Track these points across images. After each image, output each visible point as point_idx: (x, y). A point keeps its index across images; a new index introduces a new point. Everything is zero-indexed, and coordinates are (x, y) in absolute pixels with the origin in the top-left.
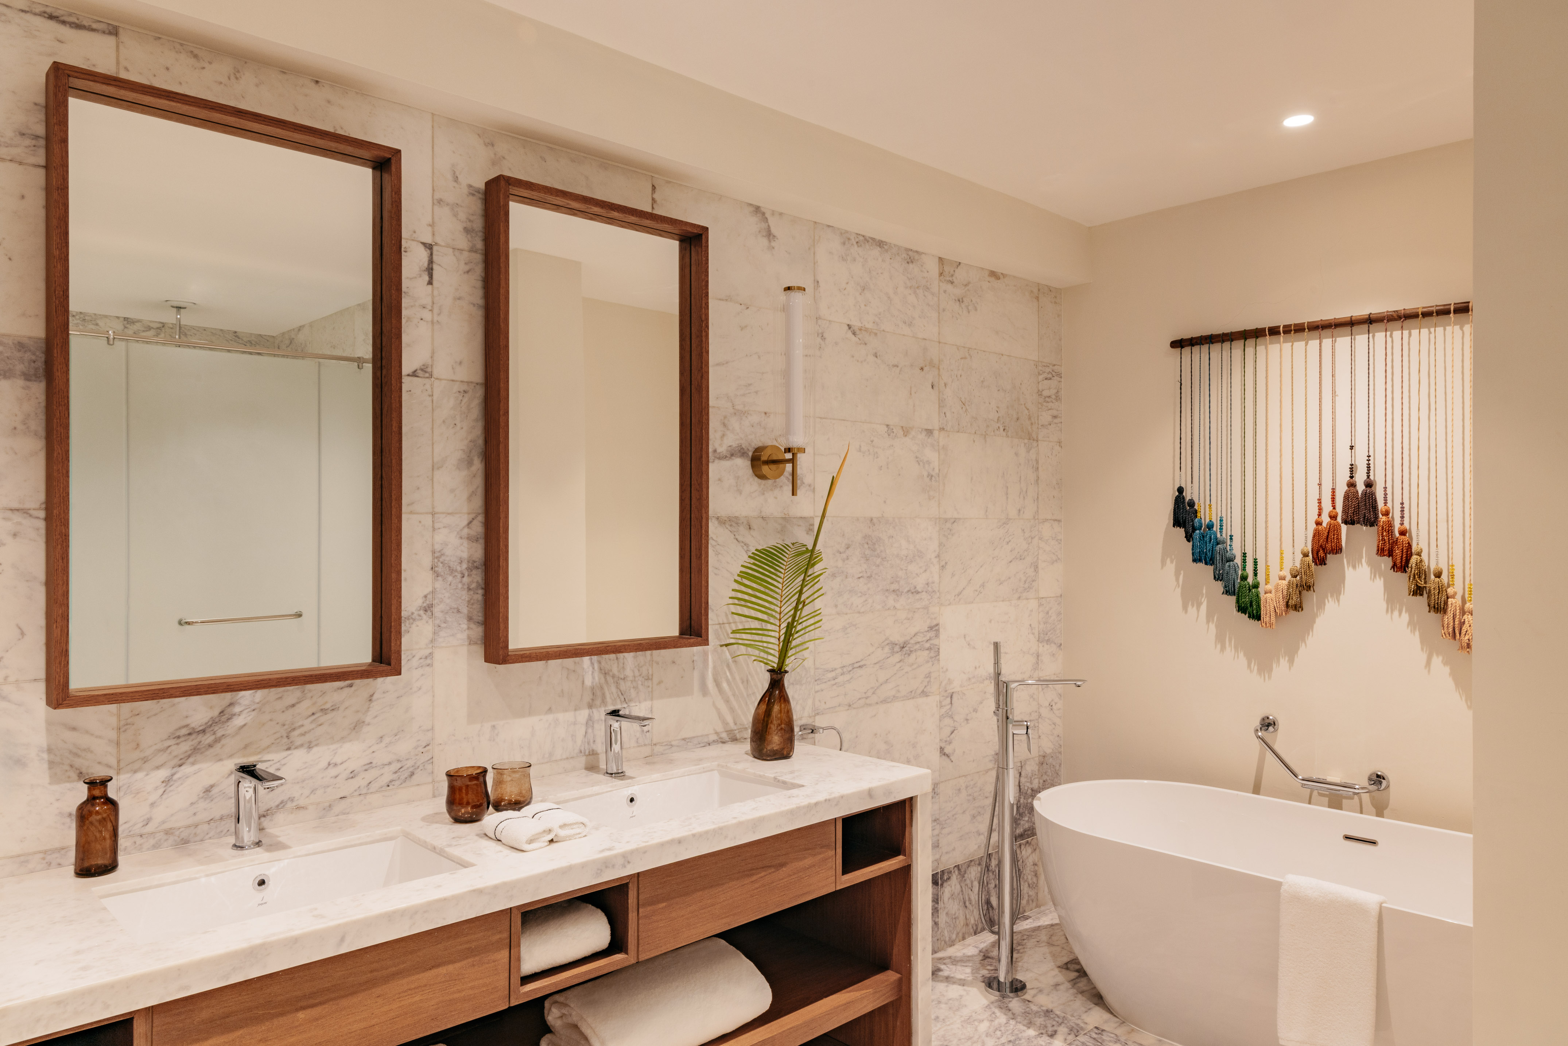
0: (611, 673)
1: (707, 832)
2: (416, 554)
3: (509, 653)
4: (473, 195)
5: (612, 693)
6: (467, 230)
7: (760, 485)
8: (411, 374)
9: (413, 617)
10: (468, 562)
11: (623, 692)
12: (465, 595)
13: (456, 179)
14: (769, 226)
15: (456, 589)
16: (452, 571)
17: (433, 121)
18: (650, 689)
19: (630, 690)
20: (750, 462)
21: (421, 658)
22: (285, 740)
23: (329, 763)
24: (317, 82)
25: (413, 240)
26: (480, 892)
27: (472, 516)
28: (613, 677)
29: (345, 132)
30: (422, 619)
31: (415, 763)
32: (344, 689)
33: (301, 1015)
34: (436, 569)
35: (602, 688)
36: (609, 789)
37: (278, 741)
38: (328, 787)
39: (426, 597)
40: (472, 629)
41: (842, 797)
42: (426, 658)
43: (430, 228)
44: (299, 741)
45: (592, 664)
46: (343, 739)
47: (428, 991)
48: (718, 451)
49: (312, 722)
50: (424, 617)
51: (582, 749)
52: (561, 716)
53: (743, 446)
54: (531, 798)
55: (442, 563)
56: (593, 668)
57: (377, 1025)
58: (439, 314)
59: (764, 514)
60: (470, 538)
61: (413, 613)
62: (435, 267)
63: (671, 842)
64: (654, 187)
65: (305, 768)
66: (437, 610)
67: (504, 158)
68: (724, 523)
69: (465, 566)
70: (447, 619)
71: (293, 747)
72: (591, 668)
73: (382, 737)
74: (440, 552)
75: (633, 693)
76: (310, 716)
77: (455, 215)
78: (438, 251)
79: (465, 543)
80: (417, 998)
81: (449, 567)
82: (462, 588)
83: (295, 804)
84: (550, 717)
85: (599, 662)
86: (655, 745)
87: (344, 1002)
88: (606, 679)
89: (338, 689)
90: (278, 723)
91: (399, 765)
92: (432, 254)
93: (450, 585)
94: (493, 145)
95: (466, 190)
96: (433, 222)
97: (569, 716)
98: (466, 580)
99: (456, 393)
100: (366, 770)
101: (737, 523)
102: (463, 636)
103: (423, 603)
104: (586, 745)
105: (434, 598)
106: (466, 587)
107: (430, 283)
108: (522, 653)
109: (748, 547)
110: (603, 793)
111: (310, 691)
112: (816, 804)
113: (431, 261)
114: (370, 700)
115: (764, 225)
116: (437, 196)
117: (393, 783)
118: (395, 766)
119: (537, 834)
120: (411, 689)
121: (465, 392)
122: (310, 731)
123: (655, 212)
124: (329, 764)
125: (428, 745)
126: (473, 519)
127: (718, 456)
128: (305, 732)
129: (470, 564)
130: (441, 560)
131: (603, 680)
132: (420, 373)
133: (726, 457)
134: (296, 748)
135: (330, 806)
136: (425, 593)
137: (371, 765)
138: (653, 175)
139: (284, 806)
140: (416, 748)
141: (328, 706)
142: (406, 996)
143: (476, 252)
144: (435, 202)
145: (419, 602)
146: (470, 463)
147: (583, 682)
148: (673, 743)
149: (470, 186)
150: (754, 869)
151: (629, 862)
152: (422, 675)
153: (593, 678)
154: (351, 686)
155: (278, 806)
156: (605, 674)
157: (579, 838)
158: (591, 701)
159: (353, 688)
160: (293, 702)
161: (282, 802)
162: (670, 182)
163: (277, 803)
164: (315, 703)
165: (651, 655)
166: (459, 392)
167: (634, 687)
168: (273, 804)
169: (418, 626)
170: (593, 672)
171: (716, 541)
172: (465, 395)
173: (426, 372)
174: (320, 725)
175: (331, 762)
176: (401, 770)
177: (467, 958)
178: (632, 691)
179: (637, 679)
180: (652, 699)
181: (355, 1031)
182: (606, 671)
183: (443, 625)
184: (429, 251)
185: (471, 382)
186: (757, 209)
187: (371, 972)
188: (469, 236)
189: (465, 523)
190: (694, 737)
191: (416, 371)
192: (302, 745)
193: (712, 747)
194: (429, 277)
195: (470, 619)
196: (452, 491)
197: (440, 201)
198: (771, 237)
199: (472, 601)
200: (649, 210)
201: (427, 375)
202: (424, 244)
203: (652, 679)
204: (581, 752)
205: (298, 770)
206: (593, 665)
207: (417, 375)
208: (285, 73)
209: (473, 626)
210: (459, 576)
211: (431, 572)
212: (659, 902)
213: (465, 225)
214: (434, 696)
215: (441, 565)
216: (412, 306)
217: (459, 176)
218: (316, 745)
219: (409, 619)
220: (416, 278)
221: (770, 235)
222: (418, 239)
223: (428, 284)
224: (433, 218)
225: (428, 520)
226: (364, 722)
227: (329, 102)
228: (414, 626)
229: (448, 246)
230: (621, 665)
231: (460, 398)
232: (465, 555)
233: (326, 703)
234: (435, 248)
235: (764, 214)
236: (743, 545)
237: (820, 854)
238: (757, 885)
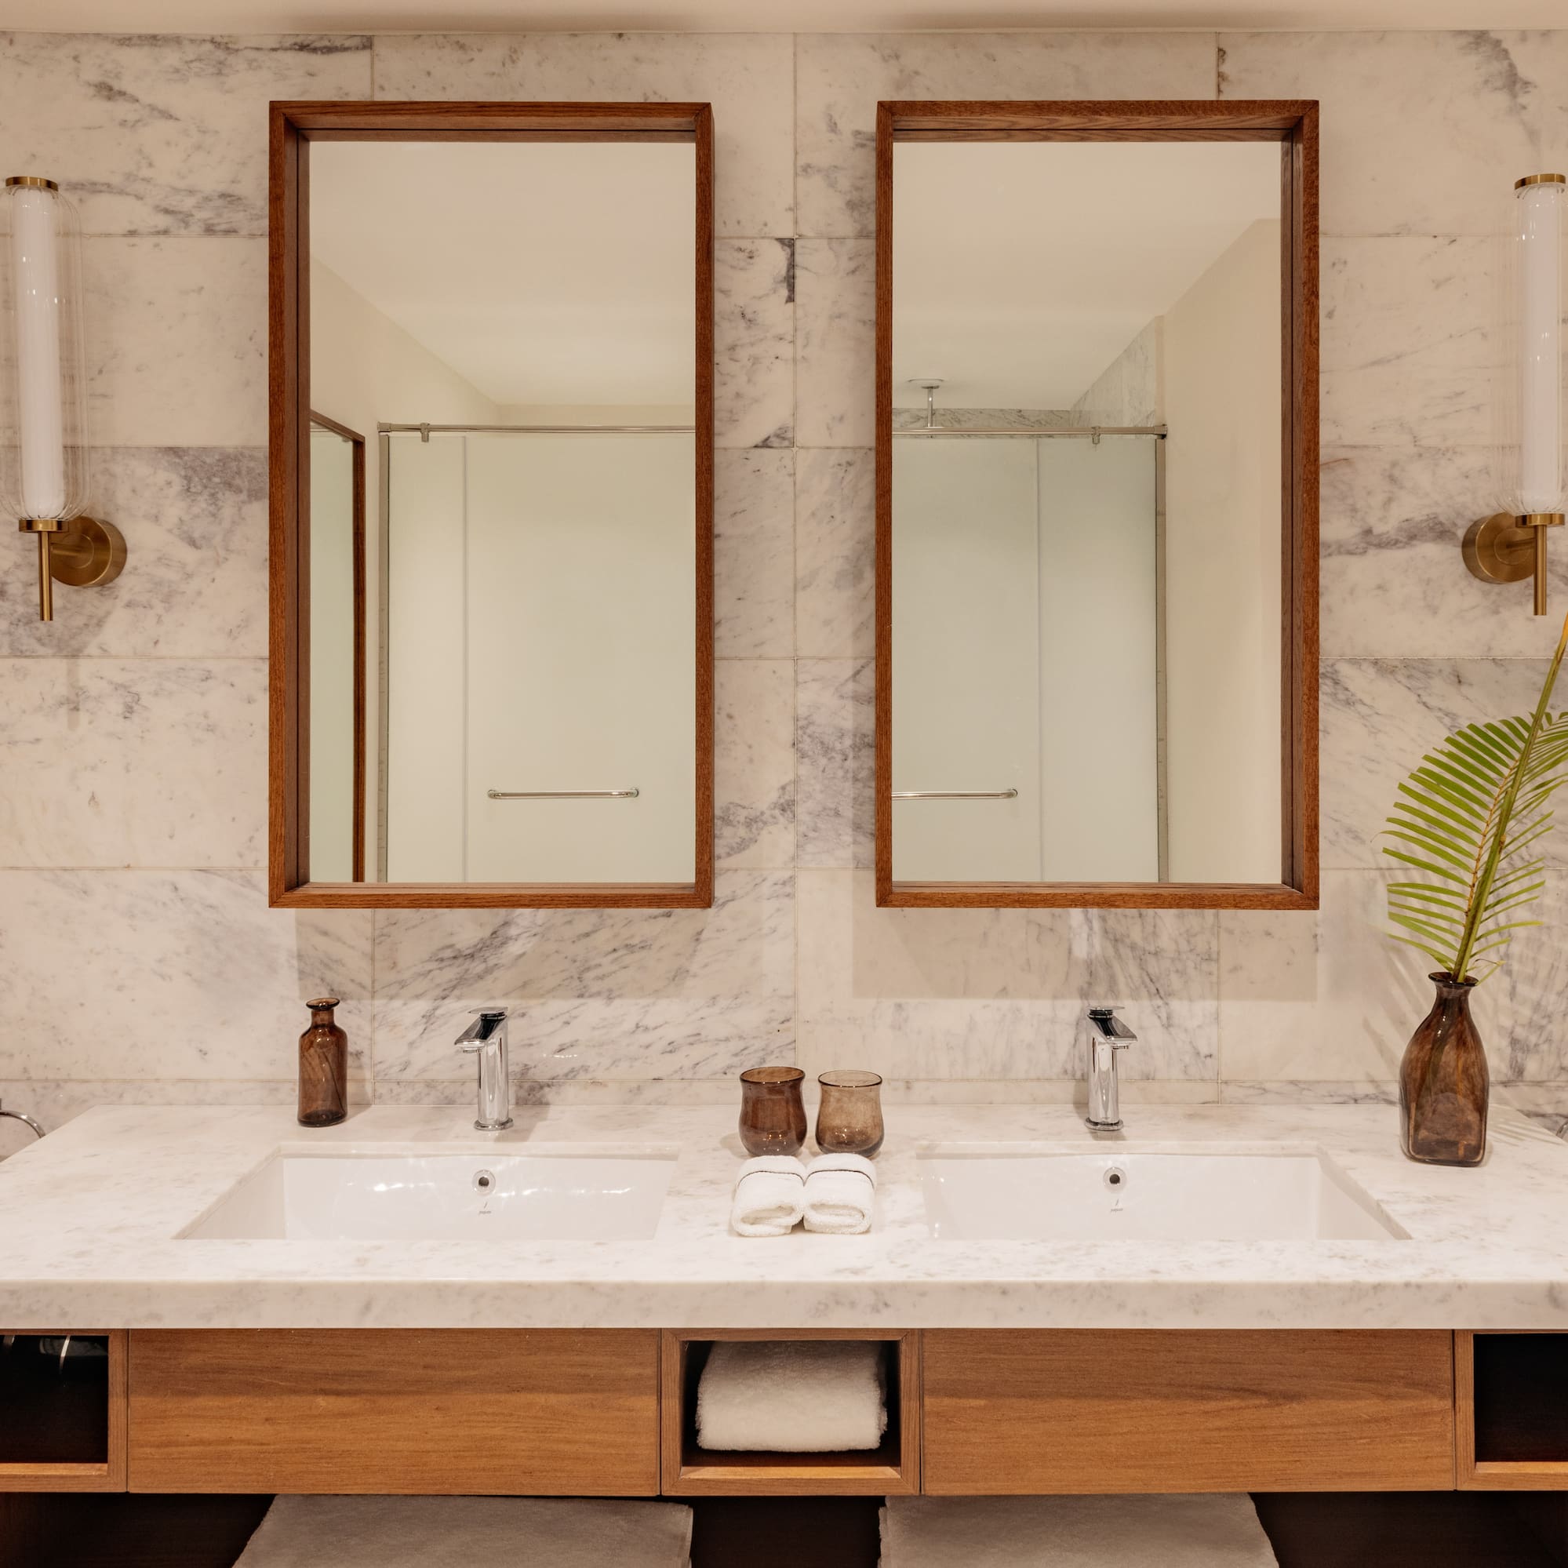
0: (1128, 941)
1: (1071, 1287)
2: (768, 721)
3: (895, 890)
4: (863, 146)
5: (1130, 976)
6: (851, 205)
7: (1486, 594)
8: (760, 444)
9: (764, 818)
10: (855, 736)
11: (1153, 977)
12: (849, 789)
13: (833, 127)
14: (1512, 66)
15: (834, 778)
16: (827, 750)
17: (795, 45)
18: (1214, 979)
19: (1168, 975)
20: (1459, 550)
21: (775, 884)
22: (576, 983)
23: (637, 1024)
24: (620, 35)
25: (763, 238)
26: (591, 1288)
27: (862, 662)
28: (1133, 947)
29: (660, 97)
30: (776, 823)
31: (767, 1045)
32: (658, 919)
33: (322, 1401)
34: (800, 745)
35: (1108, 965)
36: (1064, 1151)
37: (566, 983)
38: (636, 1059)
39: (783, 788)
40: (860, 843)
41: (1460, 1287)
42: (784, 883)
43: (790, 215)
44: (594, 988)
45: (1089, 921)
46: (657, 993)
47: (517, 1425)
48: (1376, 531)
49: (612, 962)
50: (781, 819)
51: (1069, 1068)
52: (1025, 1005)
53: (1442, 519)
54: (881, 1139)
55: (809, 736)
56: (1091, 929)
57: (434, 1452)
58: (805, 346)
59: (1497, 653)
60: (856, 698)
61: (762, 813)
62: (798, 272)
63: (985, 1288)
64: (1221, 53)
65: (603, 1027)
66: (801, 810)
67: (917, 73)
68: (1392, 672)
69: (848, 742)
70: (819, 825)
71: (587, 994)
72: (1086, 928)
73: (714, 998)
74: (806, 719)
75: (1176, 982)
76: (610, 953)
77: (832, 185)
78: (803, 247)
79: (850, 705)
80: (497, 1431)
81: (822, 743)
82: (843, 777)
83: (589, 1076)
84: (1005, 1004)
85: (1103, 919)
86: (1226, 1083)
87: (383, 1402)
88: (1117, 951)
89: (650, 917)
90: (566, 958)
91: (741, 1045)
92: (793, 254)
93: (823, 771)
94: (897, 57)
95: (849, 141)
96: (796, 204)
97: (1043, 1007)
98: (850, 764)
99: (834, 466)
100: (692, 1044)
101: (1426, 673)
102: (846, 853)
103: (780, 797)
104: (1077, 1061)
105: (796, 791)
106: (850, 775)
107: (791, 299)
108: (916, 891)
109: (1453, 720)
110: (1054, 1155)
111: (610, 917)
112: (1378, 1288)
113: (792, 265)
114: (697, 940)
115: (1499, 66)
116: (802, 161)
117: (733, 1070)
118: (739, 1045)
119: (764, 1210)
120: (760, 930)
121: (849, 464)
122: (610, 974)
123: (1223, 98)
124: (637, 1027)
125: (788, 1020)
126: (863, 667)
127: (1376, 542)
128: (604, 975)
129: (857, 740)
130: (809, 731)
131: (1110, 952)
132: (775, 442)
133: (1397, 542)
134: (591, 996)
135: (639, 1088)
136: (783, 783)
137: (697, 1038)
138: (1218, 30)
139: (575, 1076)
140: (768, 1022)
141: (635, 941)
142: (479, 1422)
143: (867, 237)
144: (799, 170)
145: (773, 796)
146: (858, 577)
147: (1070, 951)
148: (1267, 1086)
149: (857, 133)
150: (1209, 1388)
151: (886, 1305)
152: (778, 910)
153: (1091, 946)
154: (669, 915)
155: (566, 1075)
156: (1116, 940)
157: (851, 1234)
158: (1085, 986)
159: (672, 919)
160: (588, 928)
161: (572, 1070)
162: (1259, 34)
163: (566, 1070)
164: (616, 936)
165: (1217, 916)
166: (839, 465)
167: (1177, 971)
168: (561, 1071)
169: (770, 833)
170: (1089, 936)
171: (1371, 707)
172: (849, 469)
173: (784, 439)
174: (625, 968)
175: (640, 1024)
176: (746, 1052)
177: (581, 1391)
178: (1174, 977)
179: (1184, 957)
180: (1218, 998)
181: (401, 1451)
182: (1118, 937)
183: (812, 834)
184: (788, 250)
185: (861, 448)
186: (1480, 38)
187: (425, 1367)
188: (856, 214)
189: (850, 672)
190: (1318, 1082)
191: (767, 439)
192: (599, 994)
193: (1362, 1107)
194: (789, 291)
195: (857, 827)
196: (827, 623)
197: (807, 168)
198: (1518, 86)
199: (861, 799)
200: (1211, 96)
201: (786, 443)
202: (781, 240)
203: (1218, 960)
204: (1066, 1072)
205: (594, 1028)
206: (1091, 922)
207: (770, 444)
208: (575, 35)
209: (861, 838)
210: (839, 758)
211: (793, 750)
212: (967, 1395)
213: (848, 198)
214: (797, 945)
215: (808, 740)
216: (761, 340)
217: (838, 122)
218: (620, 996)
219: (756, 822)
220: (767, 295)
221: (1513, 82)
222: (771, 235)
223: (787, 302)
224: (795, 197)
225: (787, 669)
226: (687, 971)
227: (637, 59)
228: (764, 832)
229: (820, 236)
230: (1150, 929)
231: (841, 474)
232: (848, 725)
233: (632, 936)
234: (798, 244)
235: (1497, 43)
236: (1440, 714)
237: (1403, 1397)
238: (1218, 1423)
